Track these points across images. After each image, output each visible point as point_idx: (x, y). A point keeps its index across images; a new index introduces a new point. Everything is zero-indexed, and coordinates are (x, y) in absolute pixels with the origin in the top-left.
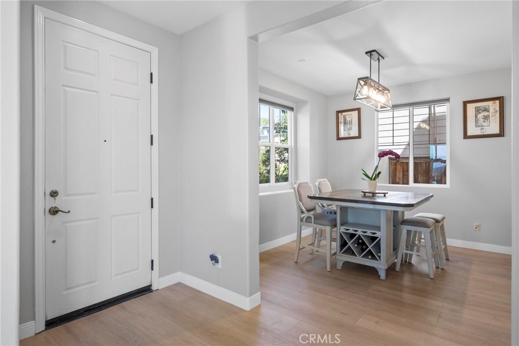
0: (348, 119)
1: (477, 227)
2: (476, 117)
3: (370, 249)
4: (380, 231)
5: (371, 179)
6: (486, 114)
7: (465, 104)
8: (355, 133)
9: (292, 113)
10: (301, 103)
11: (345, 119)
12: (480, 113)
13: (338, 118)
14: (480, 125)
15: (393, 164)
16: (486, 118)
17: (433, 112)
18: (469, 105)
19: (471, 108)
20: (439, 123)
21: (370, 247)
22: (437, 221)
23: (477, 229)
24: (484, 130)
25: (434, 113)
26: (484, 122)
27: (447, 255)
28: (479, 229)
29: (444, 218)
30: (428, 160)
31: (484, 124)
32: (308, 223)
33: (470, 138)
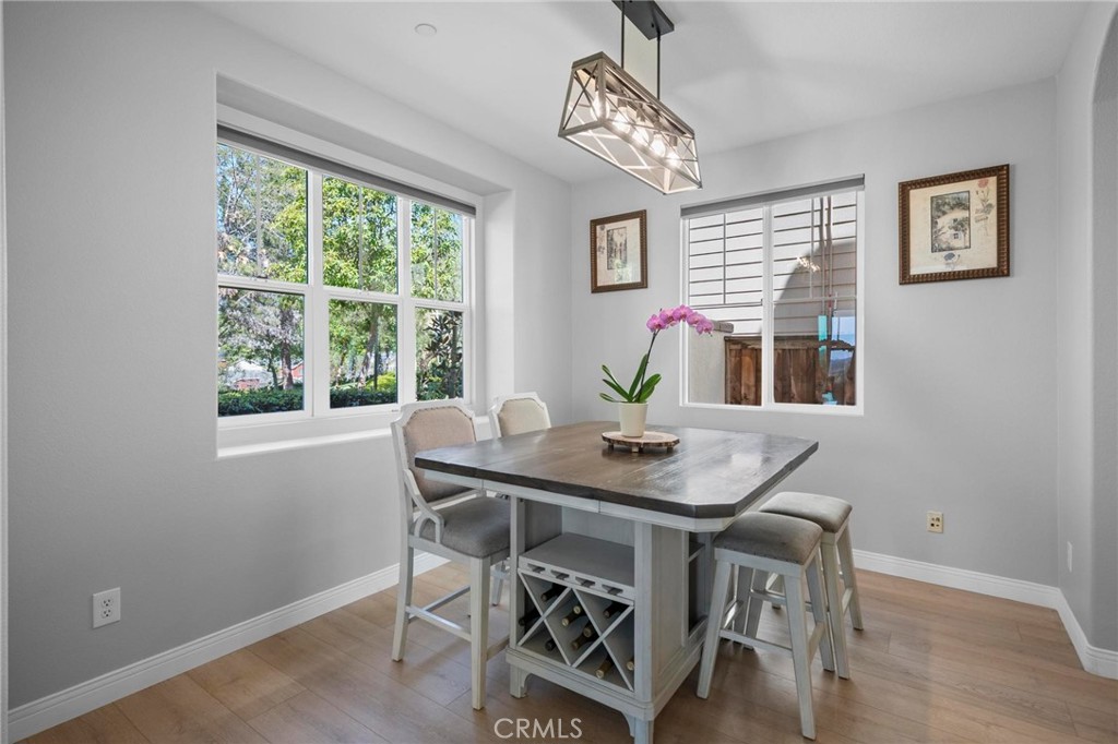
0: (618, 239)
1: (936, 523)
2: (934, 223)
3: (602, 644)
4: (632, 584)
5: (629, 398)
6: (960, 214)
7: (905, 189)
8: (631, 274)
9: (473, 221)
10: (493, 193)
11: (610, 240)
12: (944, 213)
13: (595, 238)
14: (944, 246)
15: (733, 353)
16: (961, 226)
17: (825, 237)
18: (914, 194)
19: (920, 200)
20: (838, 262)
21: (602, 638)
22: (827, 526)
23: (935, 529)
24: (954, 260)
25: (829, 239)
26: (956, 236)
27: (857, 618)
28: (938, 529)
29: (849, 510)
30: (812, 344)
31: (956, 243)
32: (426, 541)
33: (918, 282)
